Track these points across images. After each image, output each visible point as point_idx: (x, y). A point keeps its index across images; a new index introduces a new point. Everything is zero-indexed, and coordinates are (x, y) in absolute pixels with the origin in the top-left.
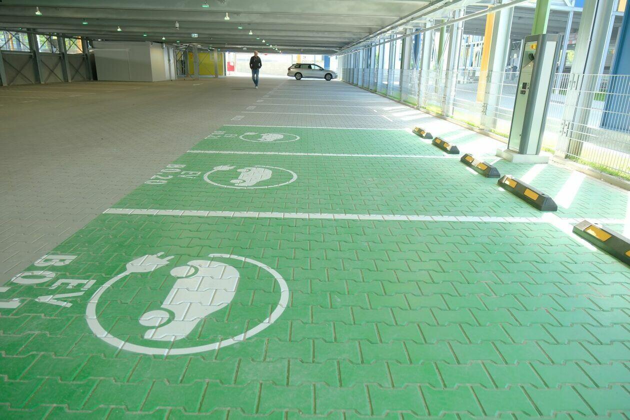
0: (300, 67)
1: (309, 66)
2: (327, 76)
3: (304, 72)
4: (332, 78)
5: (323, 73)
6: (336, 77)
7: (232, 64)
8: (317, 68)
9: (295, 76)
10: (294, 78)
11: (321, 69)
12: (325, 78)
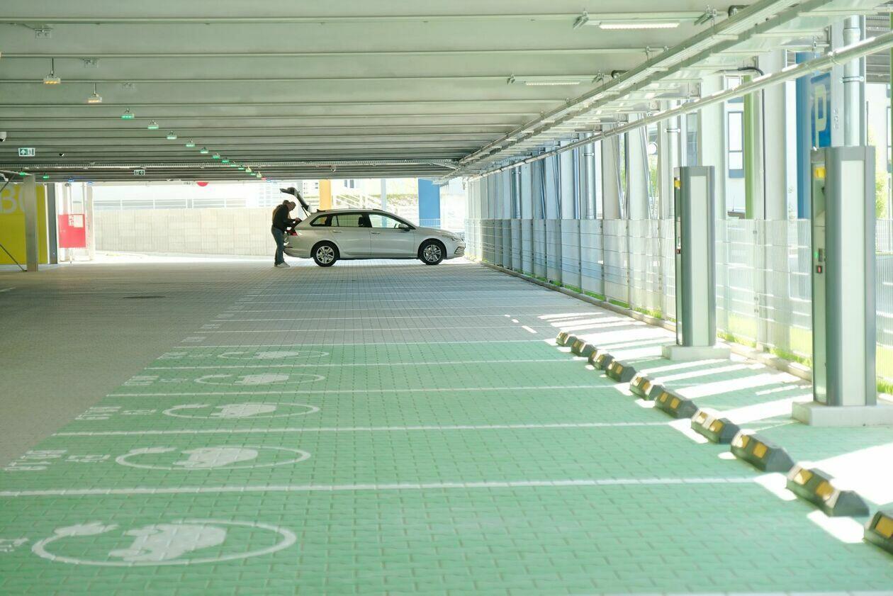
0: (328, 223)
1: (364, 219)
2: (428, 250)
3: (344, 239)
4: (444, 255)
5: (414, 241)
6: (459, 252)
7: (77, 223)
8: (392, 223)
9: (313, 254)
10: (311, 262)
11: (407, 228)
12: (420, 255)
